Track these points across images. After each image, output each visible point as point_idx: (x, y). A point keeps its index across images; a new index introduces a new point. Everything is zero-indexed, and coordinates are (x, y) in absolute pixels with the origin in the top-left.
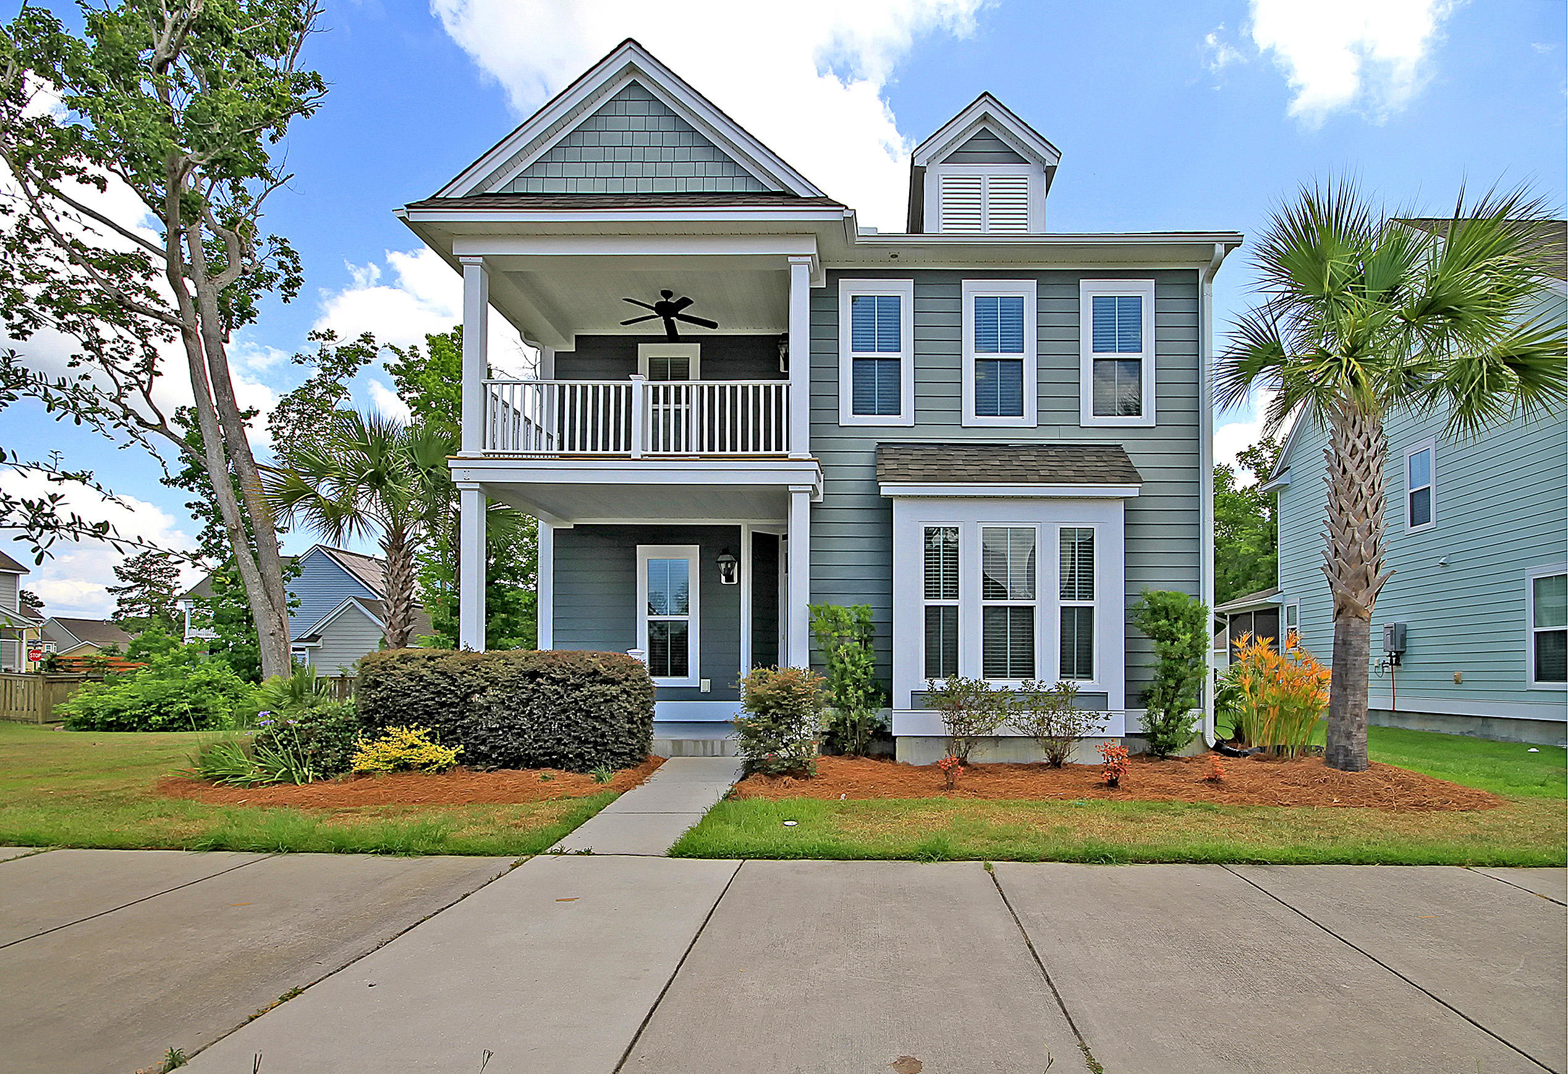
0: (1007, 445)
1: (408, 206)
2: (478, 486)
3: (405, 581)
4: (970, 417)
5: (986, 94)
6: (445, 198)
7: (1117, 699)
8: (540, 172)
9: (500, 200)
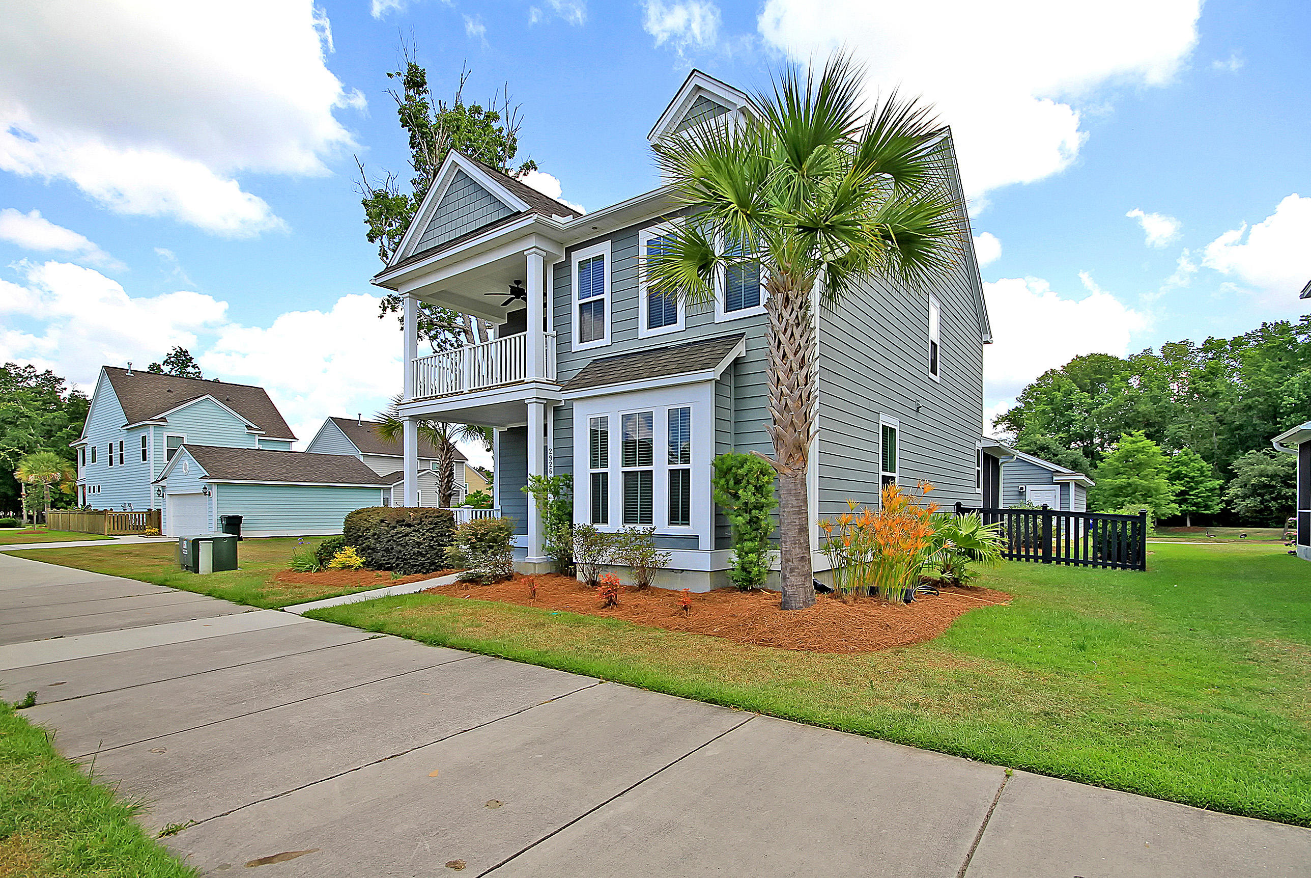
0: (667, 347)
1: (375, 277)
2: (408, 418)
3: (446, 467)
4: (644, 331)
5: (695, 70)
6: (391, 267)
7: (706, 540)
8: (430, 235)
9: (417, 258)
